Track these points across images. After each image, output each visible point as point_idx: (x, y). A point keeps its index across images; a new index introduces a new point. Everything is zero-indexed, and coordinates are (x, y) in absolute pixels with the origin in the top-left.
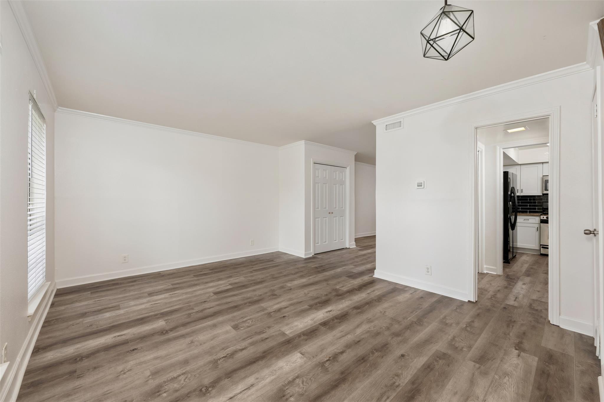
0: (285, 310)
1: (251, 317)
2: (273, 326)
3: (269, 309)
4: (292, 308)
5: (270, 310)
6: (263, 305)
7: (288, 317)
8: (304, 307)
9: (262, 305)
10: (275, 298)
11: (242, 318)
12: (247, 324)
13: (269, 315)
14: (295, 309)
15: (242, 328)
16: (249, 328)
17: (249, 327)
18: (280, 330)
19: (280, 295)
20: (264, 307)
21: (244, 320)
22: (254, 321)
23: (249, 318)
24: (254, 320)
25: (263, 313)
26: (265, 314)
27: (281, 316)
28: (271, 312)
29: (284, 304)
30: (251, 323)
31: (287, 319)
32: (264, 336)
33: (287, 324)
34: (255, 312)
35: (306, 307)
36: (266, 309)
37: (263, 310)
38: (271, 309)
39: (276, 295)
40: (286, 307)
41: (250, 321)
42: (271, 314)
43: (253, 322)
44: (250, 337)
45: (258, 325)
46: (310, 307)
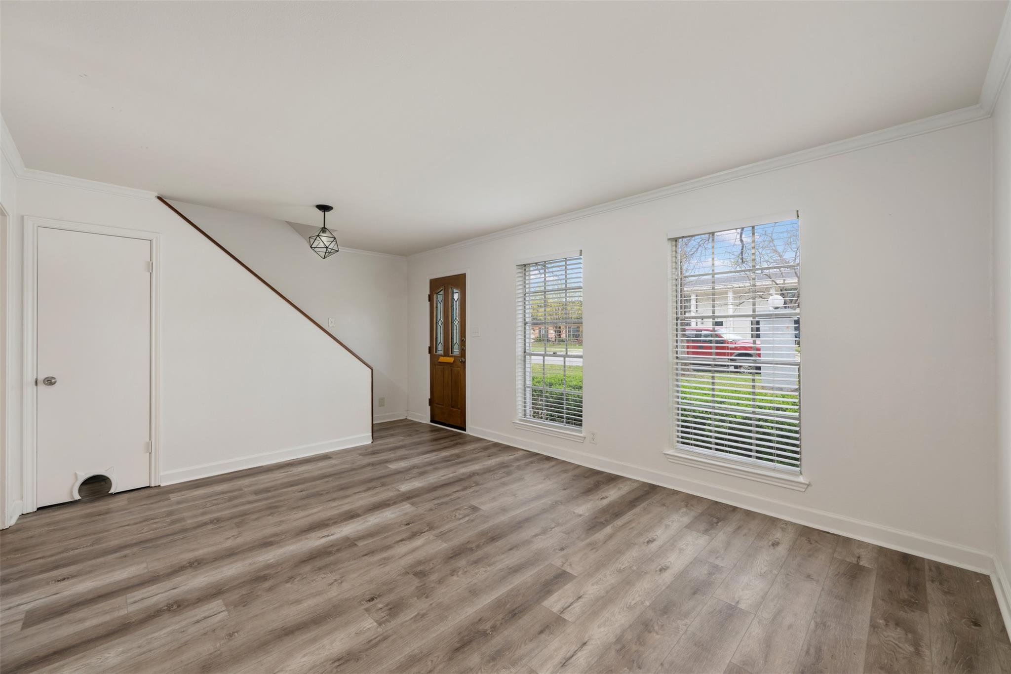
0: (404, 536)
1: (459, 522)
2: (425, 511)
3: (432, 537)
4: (389, 541)
5: (430, 536)
6: (442, 546)
7: (402, 524)
8: (365, 543)
9: (445, 545)
10: (420, 563)
11: (472, 521)
12: (461, 512)
13: (431, 527)
14: (385, 538)
15: (466, 507)
16: (457, 507)
17: (457, 509)
18: (417, 507)
19: (407, 573)
20: (440, 541)
21: (467, 519)
22: (452, 516)
23: (462, 521)
24: (453, 518)
25: (442, 529)
26: (437, 528)
27: (413, 525)
28: (428, 531)
29: (402, 549)
30: (457, 514)
31: (404, 521)
32: (436, 502)
33: (406, 514)
34: (456, 530)
35: (361, 544)
36: (436, 536)
37: (442, 535)
38: (429, 538)
39: (416, 574)
40: (400, 543)
41: (458, 516)
42: (428, 528)
43: (454, 515)
44: (452, 500)
45: (446, 511)
46: (356, 543)
